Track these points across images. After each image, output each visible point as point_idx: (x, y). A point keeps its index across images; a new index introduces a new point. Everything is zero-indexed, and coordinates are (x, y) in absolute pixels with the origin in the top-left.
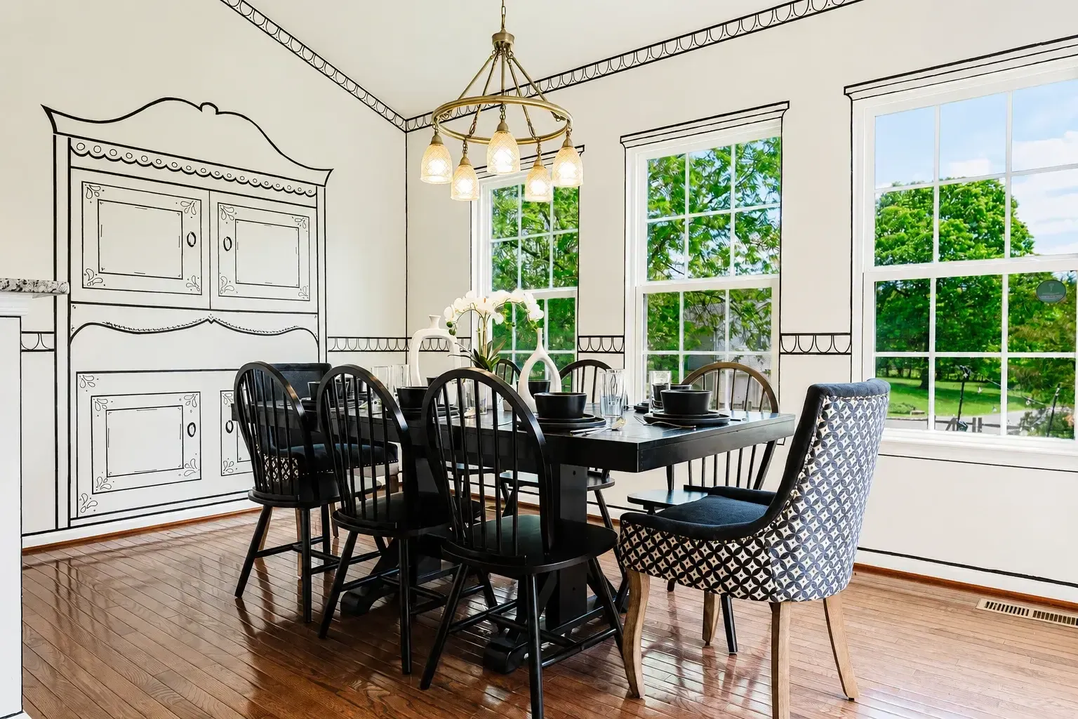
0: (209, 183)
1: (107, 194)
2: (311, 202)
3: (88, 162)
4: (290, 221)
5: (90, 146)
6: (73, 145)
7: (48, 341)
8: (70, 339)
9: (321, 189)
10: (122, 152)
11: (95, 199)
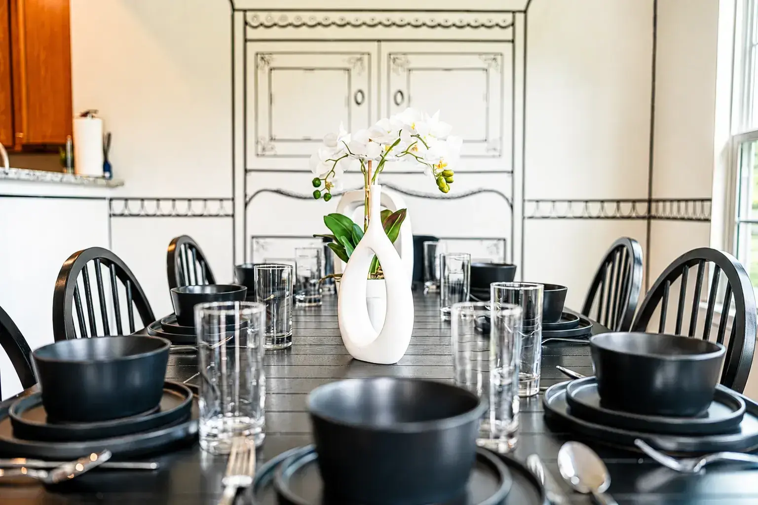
0: (380, 32)
1: (277, 61)
2: (507, 34)
3: (261, 33)
4: (478, 62)
5: (263, 17)
6: (249, 20)
7: (228, 207)
8: (246, 205)
9: (520, 17)
10: (276, 17)
11: (267, 69)
